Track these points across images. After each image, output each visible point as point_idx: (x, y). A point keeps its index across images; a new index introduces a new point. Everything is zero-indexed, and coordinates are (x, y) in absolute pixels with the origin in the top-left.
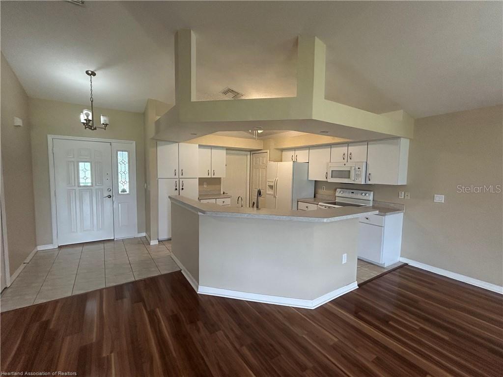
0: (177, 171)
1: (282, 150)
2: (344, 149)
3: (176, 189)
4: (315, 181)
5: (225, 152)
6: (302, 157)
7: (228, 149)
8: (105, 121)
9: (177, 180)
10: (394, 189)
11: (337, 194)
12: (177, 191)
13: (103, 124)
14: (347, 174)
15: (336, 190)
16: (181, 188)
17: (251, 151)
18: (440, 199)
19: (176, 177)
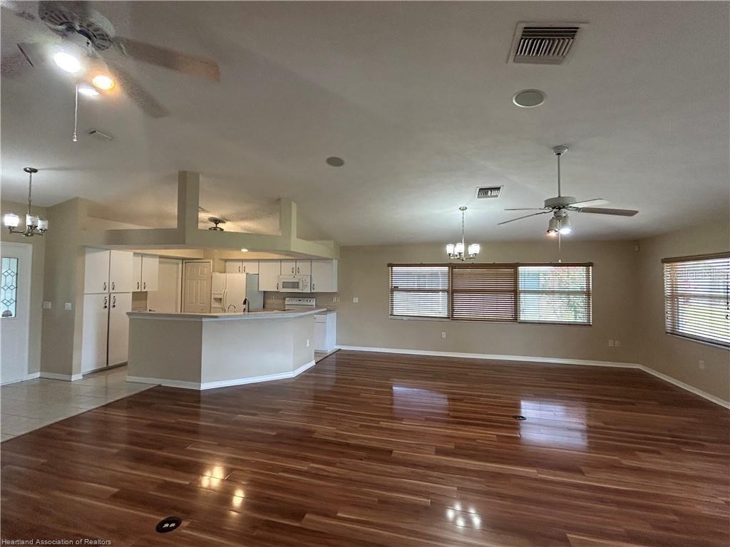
0: (107, 284)
1: (226, 261)
2: (293, 264)
3: (106, 307)
4: (264, 292)
5: (158, 260)
6: (252, 268)
7: (161, 257)
8: (43, 225)
9: (108, 295)
10: (329, 295)
11: (286, 303)
12: (107, 309)
13: (41, 230)
14: (295, 285)
15: (284, 299)
16: (112, 304)
17: (183, 259)
18: (356, 300)
19: (105, 292)
